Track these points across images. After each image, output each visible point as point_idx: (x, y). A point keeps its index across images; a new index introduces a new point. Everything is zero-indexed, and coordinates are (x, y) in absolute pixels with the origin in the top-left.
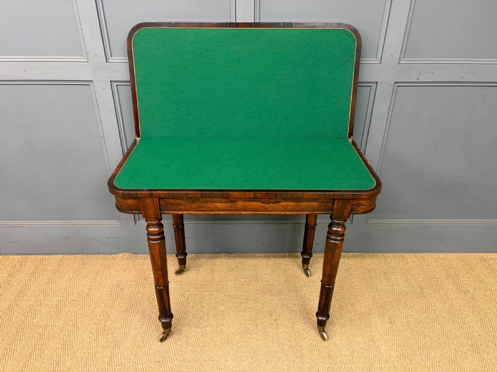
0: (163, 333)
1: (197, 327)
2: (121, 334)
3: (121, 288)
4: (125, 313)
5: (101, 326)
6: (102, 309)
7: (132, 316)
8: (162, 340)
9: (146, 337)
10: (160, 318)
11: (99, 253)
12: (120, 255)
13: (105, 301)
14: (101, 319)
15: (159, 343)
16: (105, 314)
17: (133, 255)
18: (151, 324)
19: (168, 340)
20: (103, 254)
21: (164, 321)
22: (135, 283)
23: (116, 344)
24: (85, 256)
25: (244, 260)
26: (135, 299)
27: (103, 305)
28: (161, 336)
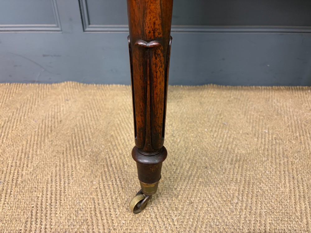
0: (141, 193)
1: (206, 184)
2: (49, 193)
3: (59, 120)
4: (61, 156)
5: (11, 176)
6: (20, 148)
7: (73, 162)
8: (137, 209)
9: (100, 201)
10: (136, 153)
11: (33, 82)
12: (63, 84)
13: (29, 137)
14: (14, 164)
15: (130, 215)
16: (23, 156)
17: (81, 84)
18: (110, 176)
19: (149, 208)
20: (39, 82)
21: (146, 161)
22: (82, 115)
23: (34, 214)
24: (13, 85)
25: (244, 93)
26: (80, 135)
27: (24, 143)
28: (136, 201)
